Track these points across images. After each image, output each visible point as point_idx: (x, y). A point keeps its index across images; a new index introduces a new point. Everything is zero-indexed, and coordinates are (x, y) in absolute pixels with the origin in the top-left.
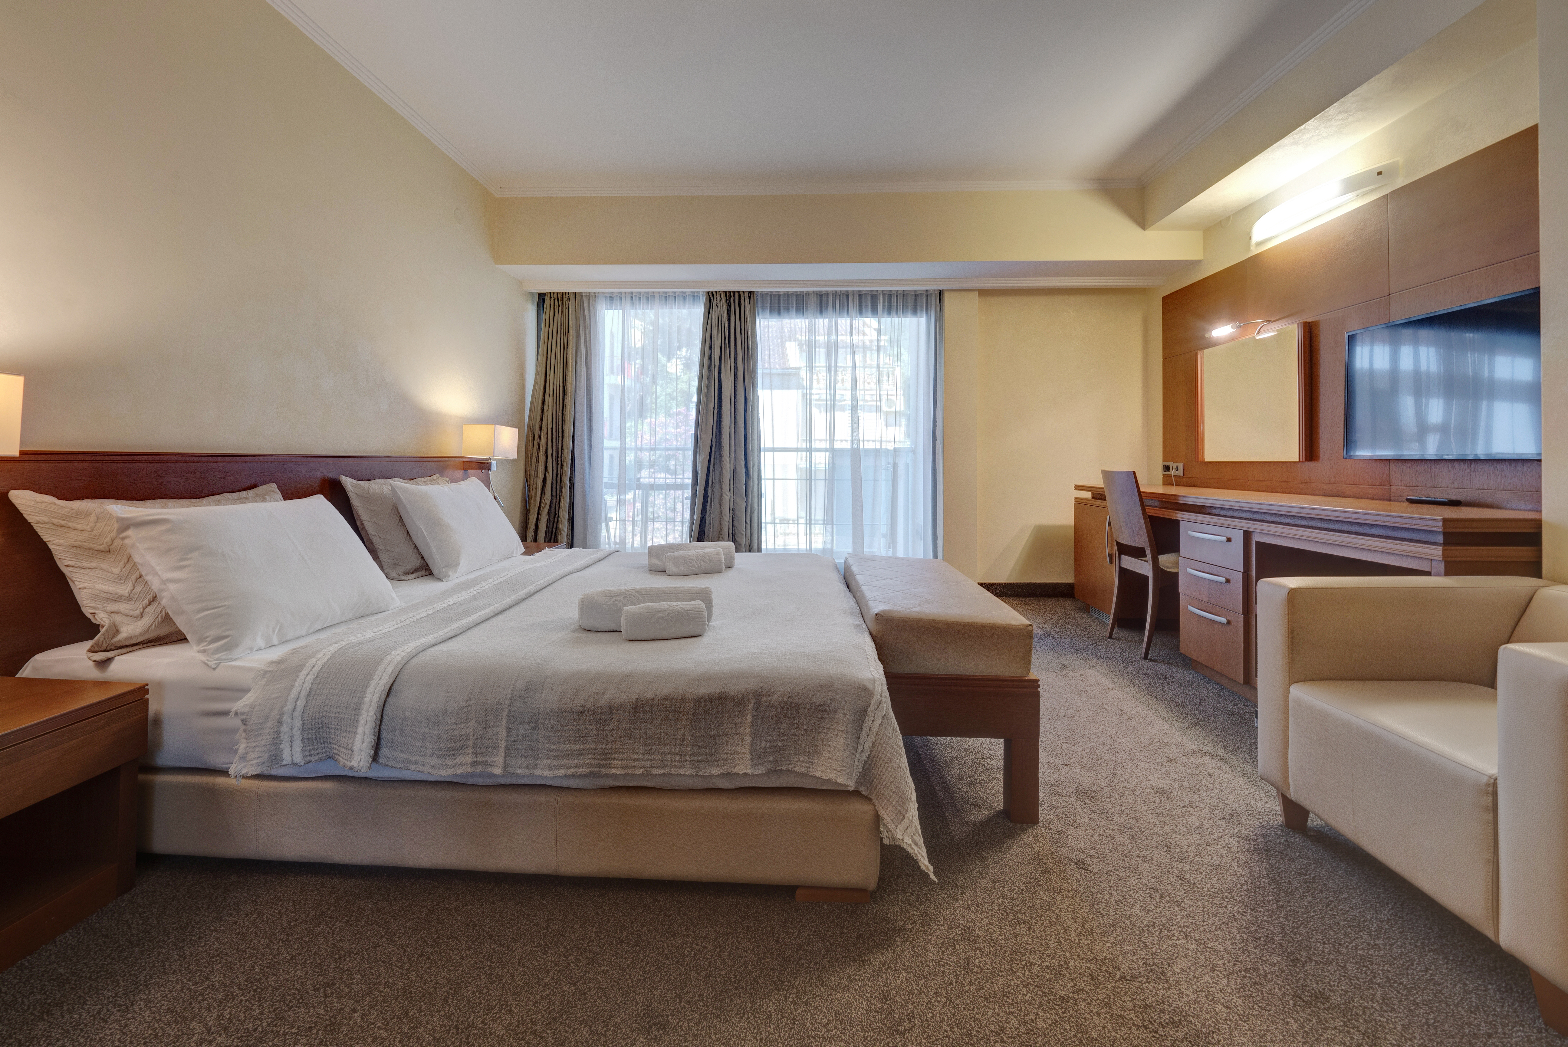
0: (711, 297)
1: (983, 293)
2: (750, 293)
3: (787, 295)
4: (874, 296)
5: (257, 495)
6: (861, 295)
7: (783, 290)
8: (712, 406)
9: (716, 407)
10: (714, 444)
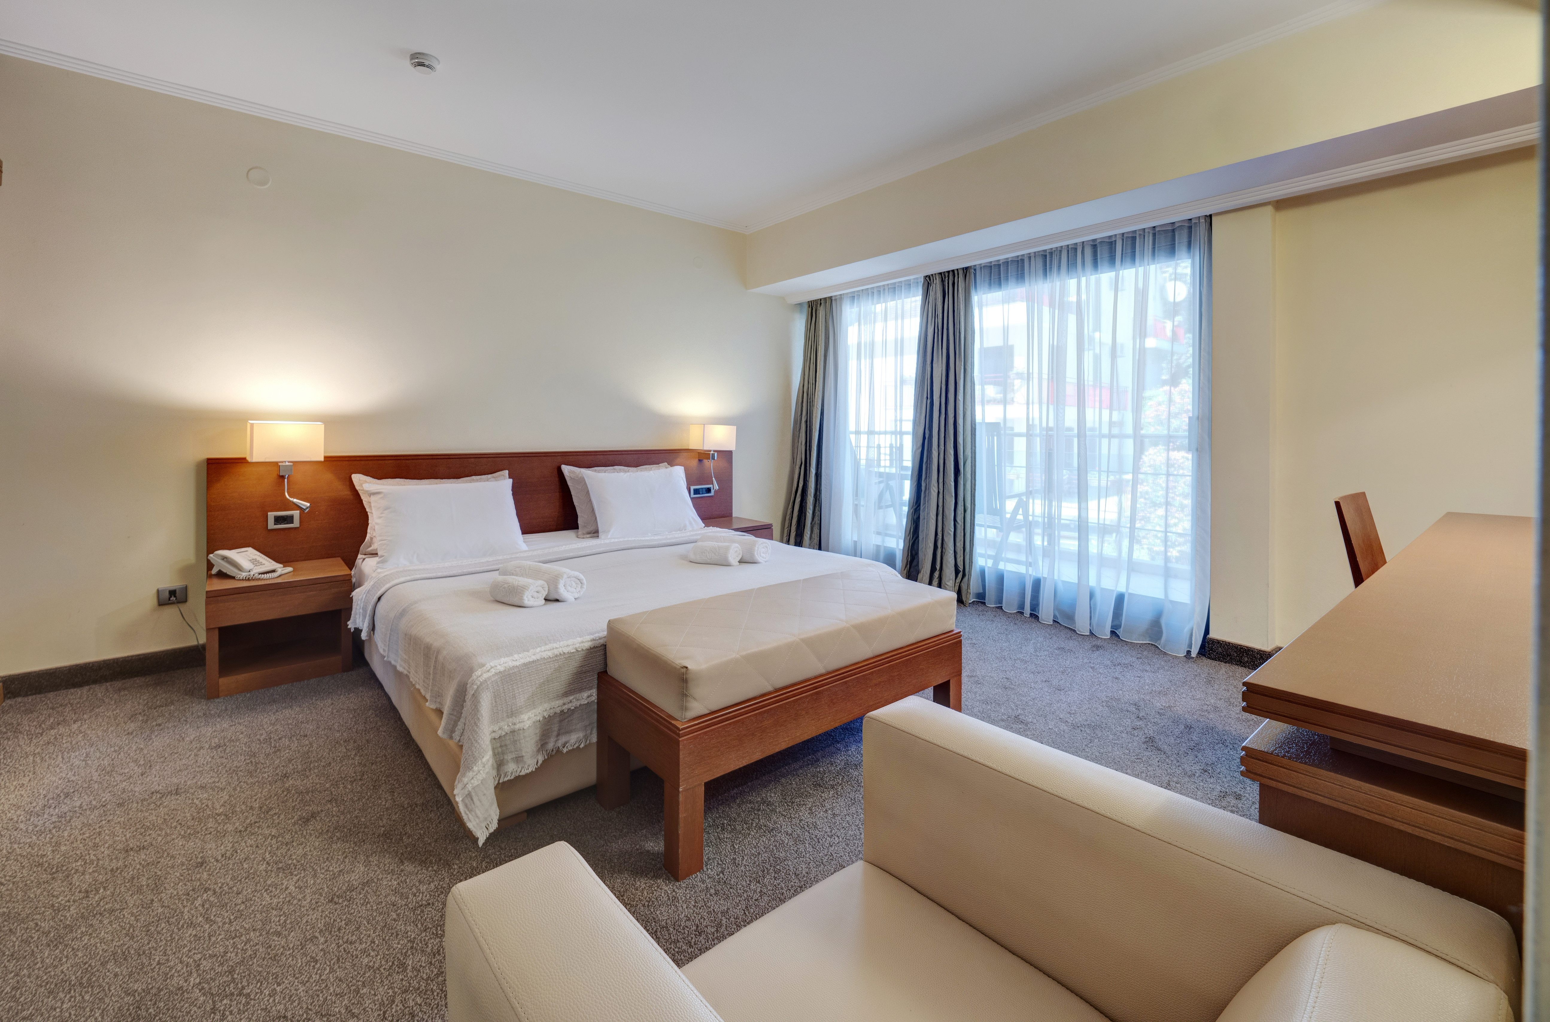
0: (928, 280)
1: (1281, 204)
2: (966, 270)
3: (1007, 263)
4: (1110, 243)
5: (494, 477)
6: (1094, 246)
7: (1002, 257)
8: (925, 396)
9: (929, 397)
10: (927, 436)
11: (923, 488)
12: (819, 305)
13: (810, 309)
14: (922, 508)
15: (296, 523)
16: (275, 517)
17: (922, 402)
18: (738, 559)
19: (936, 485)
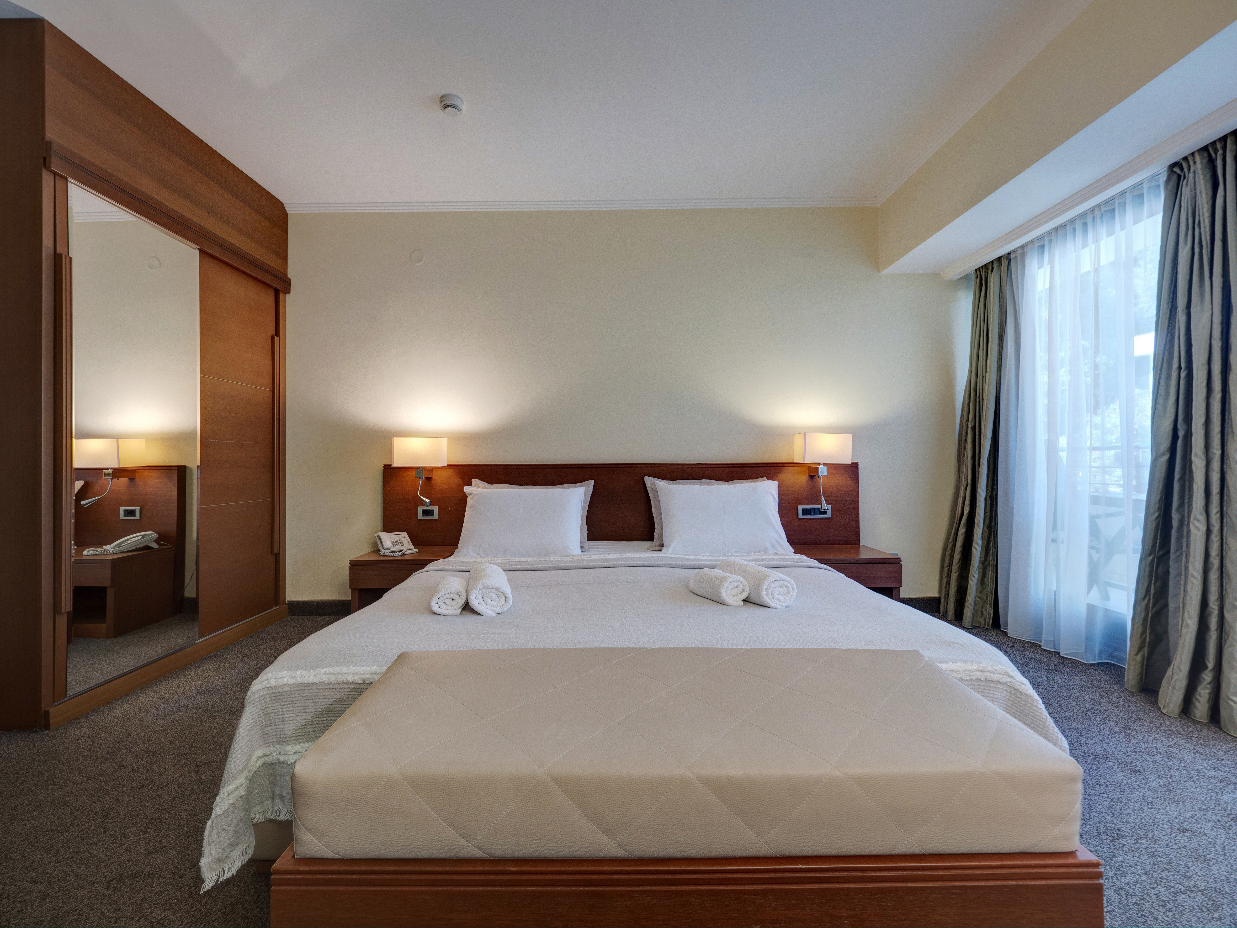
0: (1178, 170)
8: (1175, 365)
9: (1183, 366)
10: (1181, 434)
11: (1175, 523)
12: (989, 272)
13: (978, 280)
14: (1173, 556)
15: (436, 516)
16: (422, 510)
17: (1169, 376)
18: (744, 596)
19: (1203, 518)
